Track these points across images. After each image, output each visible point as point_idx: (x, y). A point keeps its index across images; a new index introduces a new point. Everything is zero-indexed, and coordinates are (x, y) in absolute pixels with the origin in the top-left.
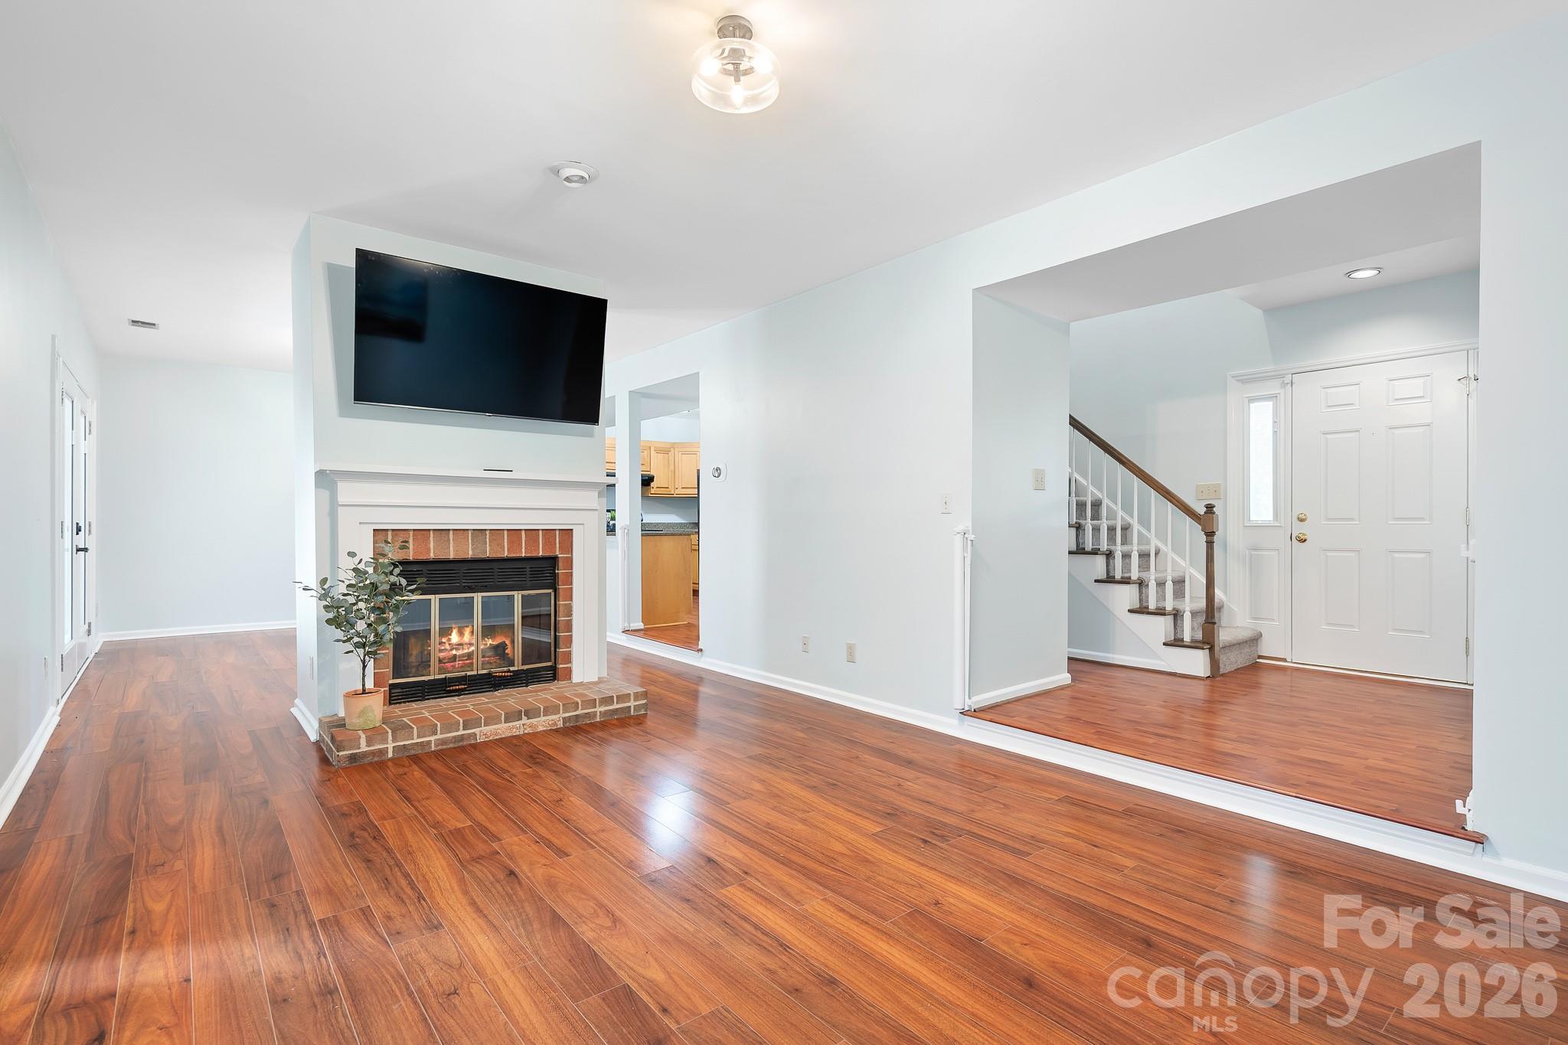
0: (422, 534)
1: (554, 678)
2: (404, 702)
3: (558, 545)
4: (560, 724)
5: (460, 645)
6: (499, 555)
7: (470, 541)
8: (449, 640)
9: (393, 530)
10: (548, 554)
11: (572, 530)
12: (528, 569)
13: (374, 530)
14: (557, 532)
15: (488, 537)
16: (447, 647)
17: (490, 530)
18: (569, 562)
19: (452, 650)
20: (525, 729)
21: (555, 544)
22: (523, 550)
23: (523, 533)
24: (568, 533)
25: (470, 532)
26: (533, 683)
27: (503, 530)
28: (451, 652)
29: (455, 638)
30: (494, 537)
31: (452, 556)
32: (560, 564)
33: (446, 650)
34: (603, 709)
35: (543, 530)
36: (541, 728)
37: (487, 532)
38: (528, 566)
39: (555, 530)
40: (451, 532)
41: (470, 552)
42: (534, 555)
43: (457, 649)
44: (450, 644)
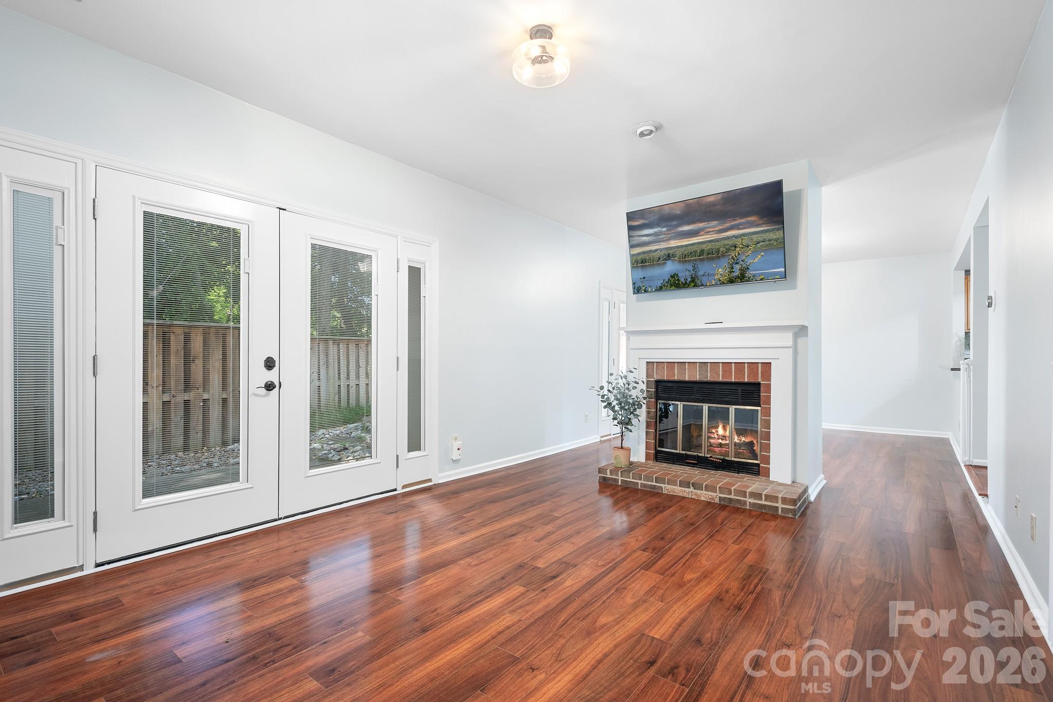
0: (671, 364)
1: (758, 473)
2: (664, 462)
3: (760, 374)
4: (717, 501)
5: (724, 437)
6: (716, 380)
7: (698, 370)
8: (717, 431)
9: (657, 362)
10: (752, 381)
11: (771, 363)
12: (740, 391)
13: (647, 362)
14: (760, 365)
15: (709, 367)
16: (716, 436)
17: (711, 363)
18: (768, 387)
19: (718, 439)
20: (692, 495)
21: (758, 373)
22: (733, 377)
23: (733, 365)
24: (767, 366)
25: (698, 364)
26: (742, 472)
27: (719, 363)
28: (718, 441)
29: (720, 431)
30: (713, 368)
31: (687, 379)
32: (762, 389)
33: (715, 438)
34: (752, 501)
35: (748, 363)
36: (703, 499)
37: (709, 364)
38: (740, 389)
39: (758, 363)
40: (687, 364)
41: (698, 377)
42: (741, 380)
43: (722, 439)
44: (717, 435)
